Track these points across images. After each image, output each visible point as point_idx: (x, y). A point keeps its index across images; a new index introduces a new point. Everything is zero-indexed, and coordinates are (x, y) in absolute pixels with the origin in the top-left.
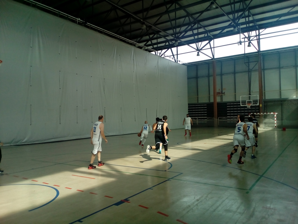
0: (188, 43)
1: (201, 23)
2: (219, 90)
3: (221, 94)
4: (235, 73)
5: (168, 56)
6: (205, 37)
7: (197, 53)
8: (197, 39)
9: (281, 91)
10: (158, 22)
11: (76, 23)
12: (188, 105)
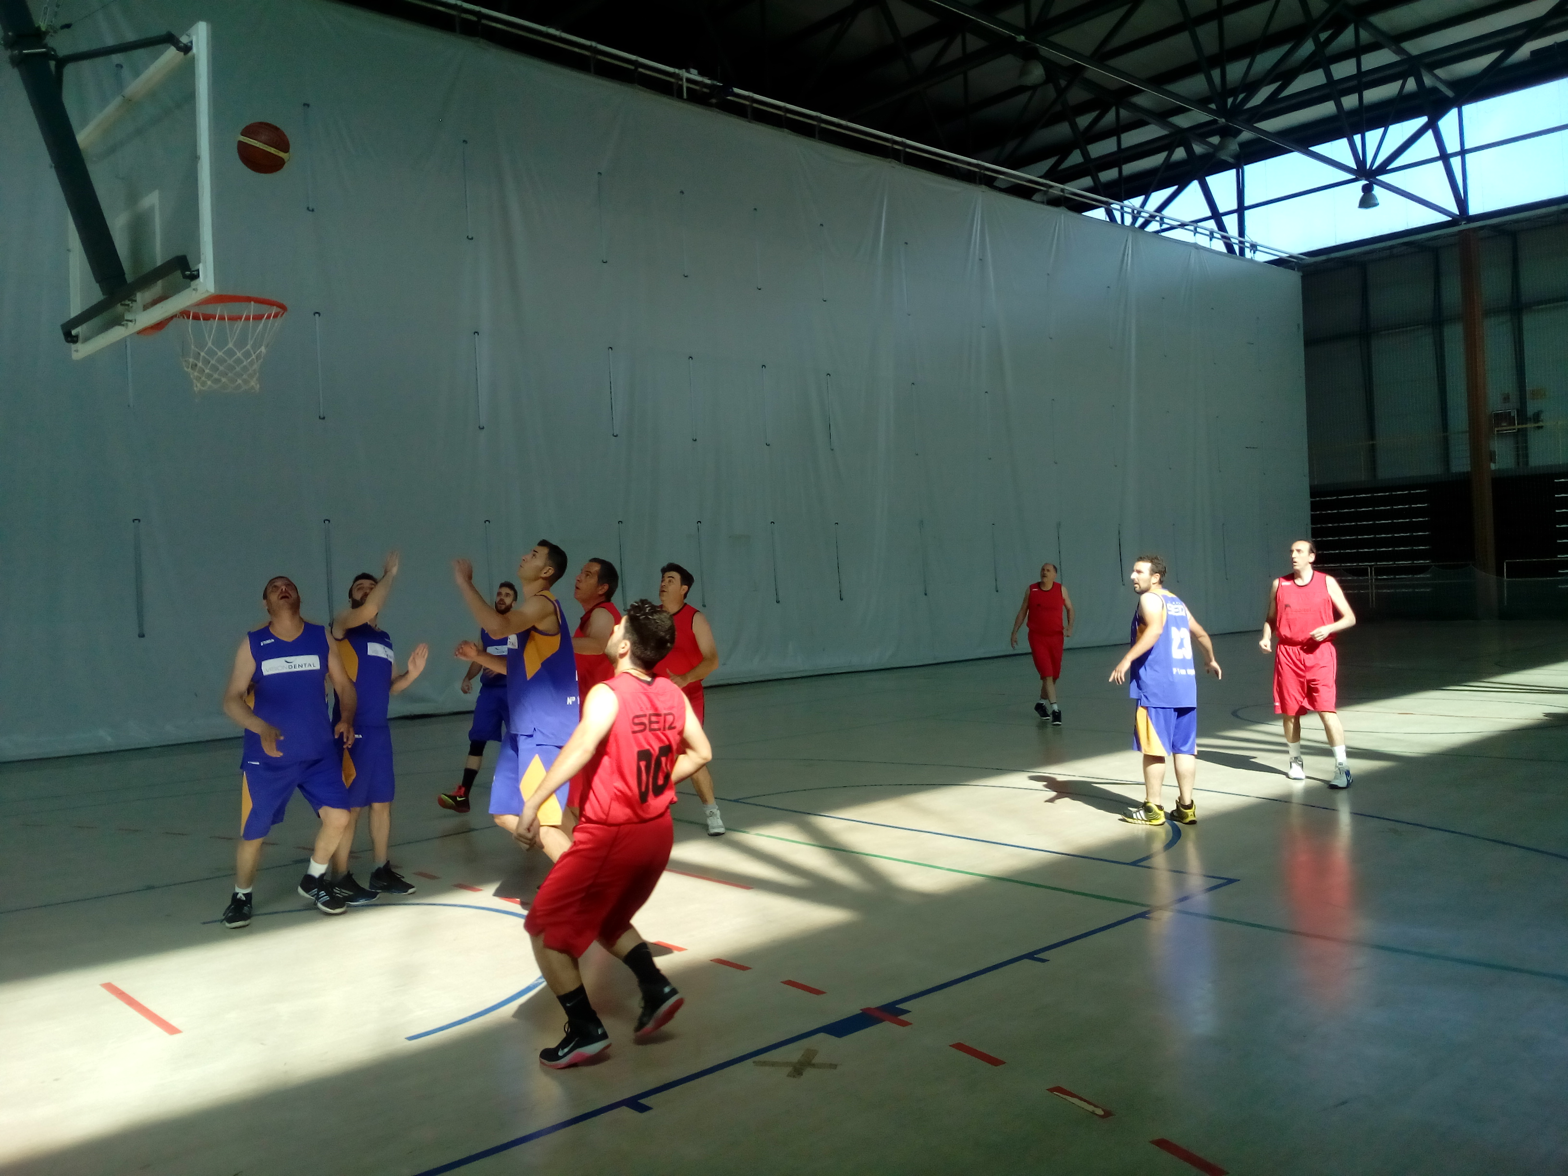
0: (1306, 138)
1: (1375, 19)
2: (1506, 399)
3: (1517, 421)
5: (1183, 225)
6: (1401, 98)
7: (1361, 194)
10: (1117, 41)
11: (680, 95)
12: (1313, 495)
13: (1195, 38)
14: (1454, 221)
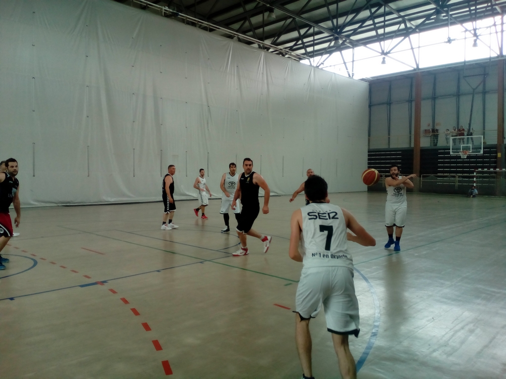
4: (458, 95)
5: (330, 66)
6: (399, 30)
7: (382, 60)
8: (381, 35)
10: (307, 8)
11: (162, 15)
12: (368, 152)
13: (328, 9)
14: (415, 70)
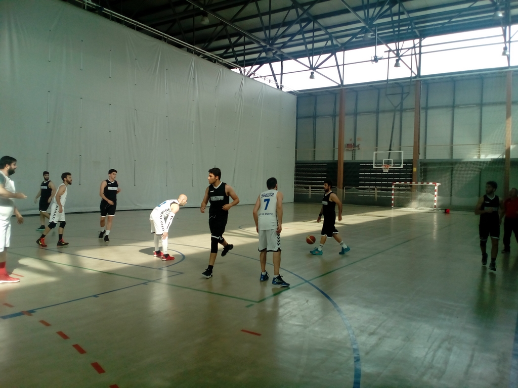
0: (296, 56)
1: (319, 21)
2: (351, 140)
3: (353, 147)
4: (377, 112)
5: (261, 77)
6: (326, 47)
7: (310, 74)
8: (310, 50)
9: (454, 146)
11: (84, 8)
12: (296, 164)
13: (261, 20)
14: (339, 86)
